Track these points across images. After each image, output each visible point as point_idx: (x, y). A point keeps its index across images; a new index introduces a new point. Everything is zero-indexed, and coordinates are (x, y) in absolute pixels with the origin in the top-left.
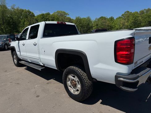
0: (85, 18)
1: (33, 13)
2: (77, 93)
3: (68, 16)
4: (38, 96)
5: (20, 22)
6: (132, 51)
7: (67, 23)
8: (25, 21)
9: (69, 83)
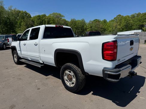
0: (79, 21)
1: (30, 15)
2: (72, 86)
3: (63, 18)
4: (39, 89)
5: (17, 23)
6: (115, 51)
7: (64, 27)
8: (21, 22)
9: (66, 78)
